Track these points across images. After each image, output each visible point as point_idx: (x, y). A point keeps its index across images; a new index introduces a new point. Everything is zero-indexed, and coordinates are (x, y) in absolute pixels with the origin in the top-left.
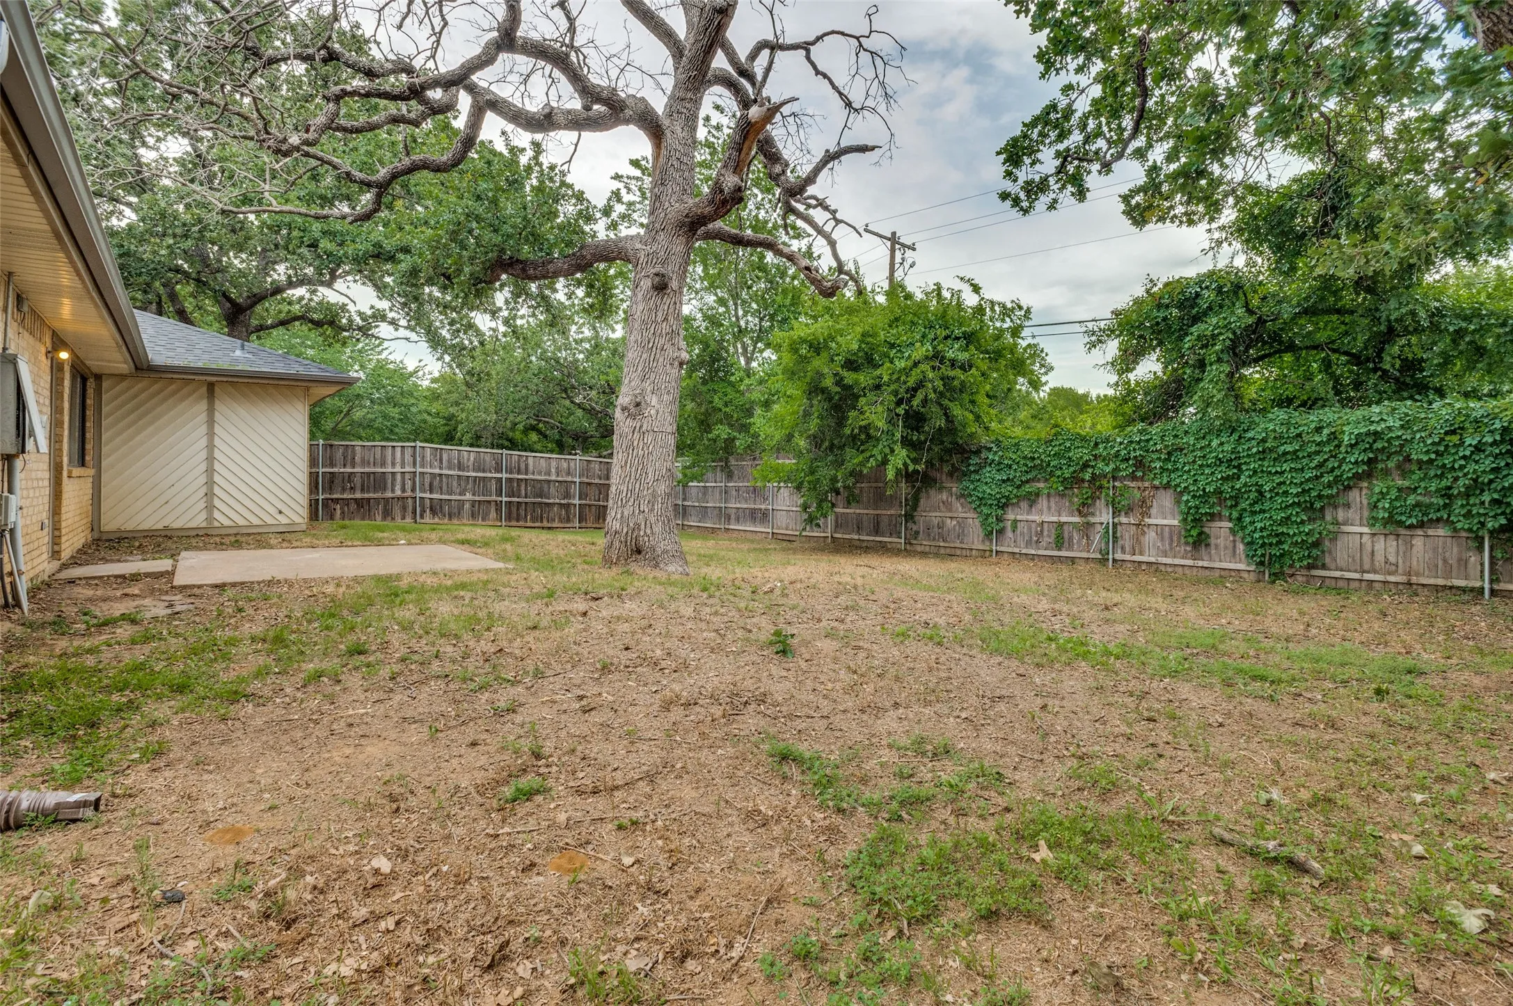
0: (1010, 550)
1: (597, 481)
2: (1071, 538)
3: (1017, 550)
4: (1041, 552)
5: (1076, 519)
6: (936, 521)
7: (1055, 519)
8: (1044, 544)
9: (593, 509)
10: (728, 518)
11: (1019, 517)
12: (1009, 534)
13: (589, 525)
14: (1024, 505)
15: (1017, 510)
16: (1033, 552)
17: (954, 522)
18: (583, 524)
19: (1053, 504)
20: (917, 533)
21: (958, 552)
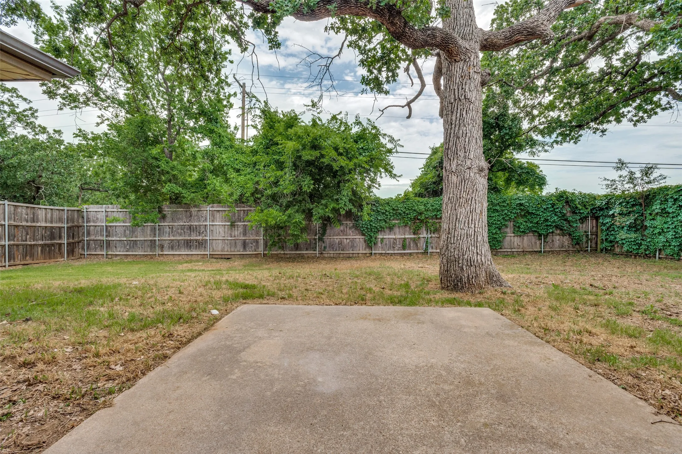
0: (380, 252)
1: (24, 223)
2: (410, 244)
3: (384, 252)
4: (396, 252)
5: (413, 236)
6: (337, 241)
7: (403, 237)
8: (397, 248)
9: (21, 248)
10: (162, 247)
11: (385, 237)
12: (379, 245)
13: (18, 262)
14: (387, 231)
15: (383, 233)
16: (392, 252)
17: (348, 241)
18: (12, 262)
19: (401, 230)
20: (325, 247)
21: (351, 255)
